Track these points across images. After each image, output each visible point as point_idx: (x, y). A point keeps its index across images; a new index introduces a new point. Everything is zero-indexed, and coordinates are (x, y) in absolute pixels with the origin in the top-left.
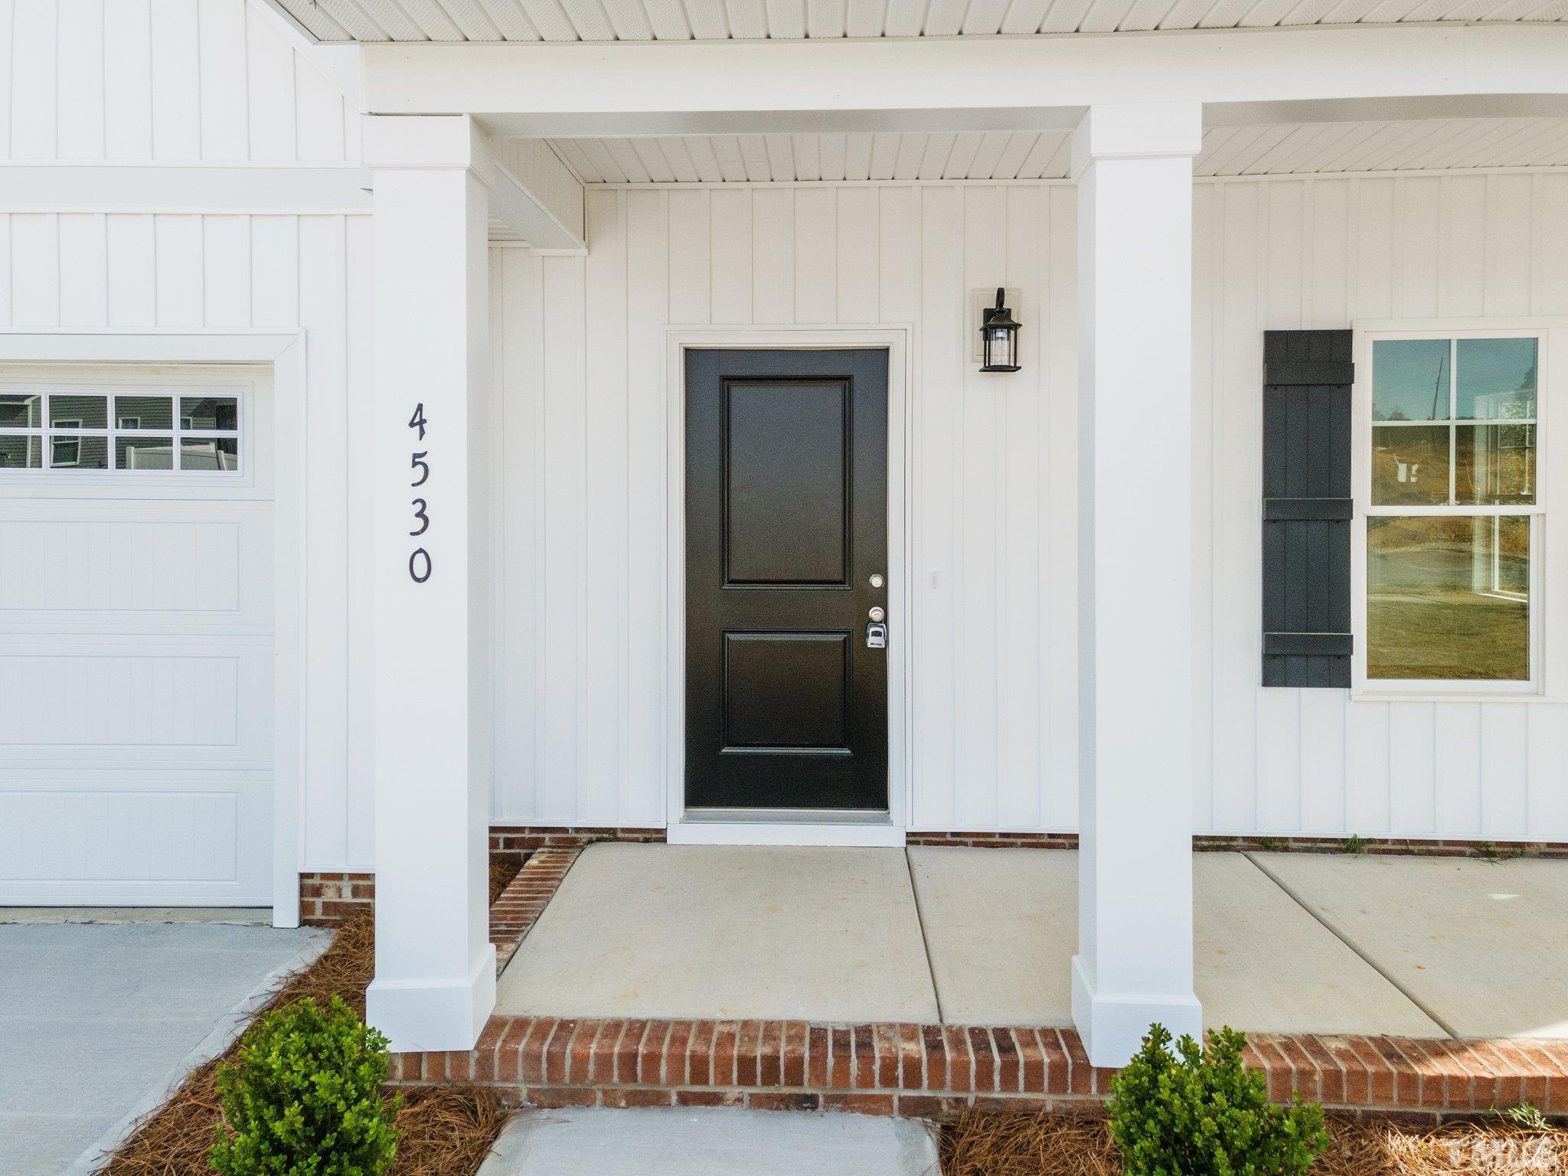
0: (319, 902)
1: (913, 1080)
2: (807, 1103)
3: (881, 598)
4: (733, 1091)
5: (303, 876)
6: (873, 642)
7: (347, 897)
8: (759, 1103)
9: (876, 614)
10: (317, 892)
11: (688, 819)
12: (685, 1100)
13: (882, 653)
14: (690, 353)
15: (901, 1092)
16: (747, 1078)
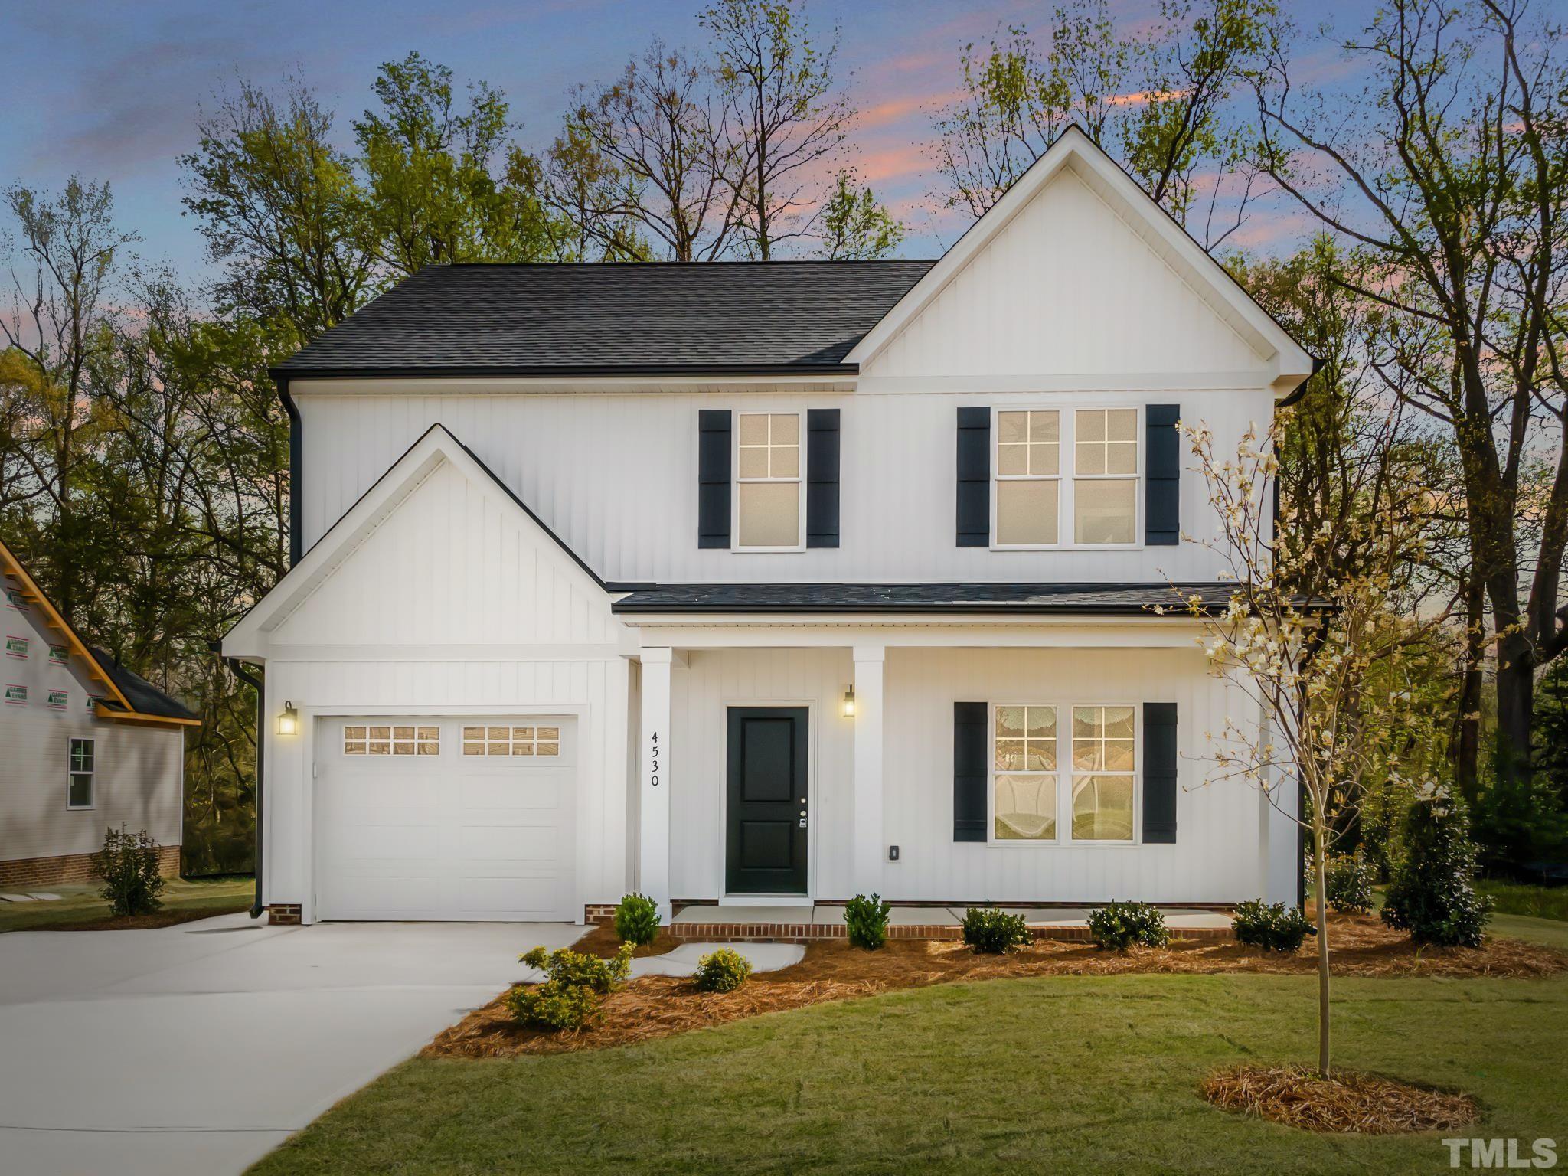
0: (591, 916)
1: (800, 934)
2: (769, 941)
3: (805, 807)
4: (747, 938)
5: (587, 906)
6: (802, 825)
7: (602, 914)
8: (755, 941)
9: (803, 814)
10: (591, 912)
11: (726, 896)
12: (733, 940)
13: (806, 829)
14: (729, 709)
15: (797, 937)
16: (751, 933)
